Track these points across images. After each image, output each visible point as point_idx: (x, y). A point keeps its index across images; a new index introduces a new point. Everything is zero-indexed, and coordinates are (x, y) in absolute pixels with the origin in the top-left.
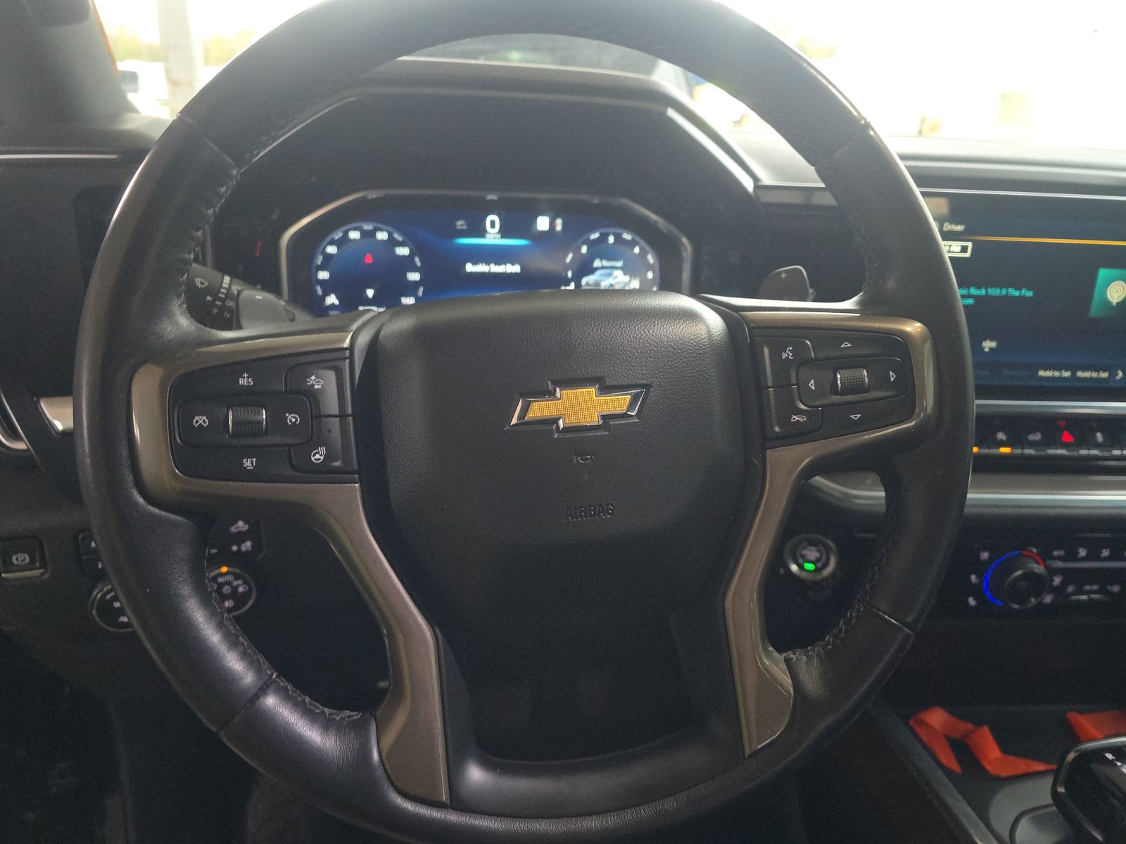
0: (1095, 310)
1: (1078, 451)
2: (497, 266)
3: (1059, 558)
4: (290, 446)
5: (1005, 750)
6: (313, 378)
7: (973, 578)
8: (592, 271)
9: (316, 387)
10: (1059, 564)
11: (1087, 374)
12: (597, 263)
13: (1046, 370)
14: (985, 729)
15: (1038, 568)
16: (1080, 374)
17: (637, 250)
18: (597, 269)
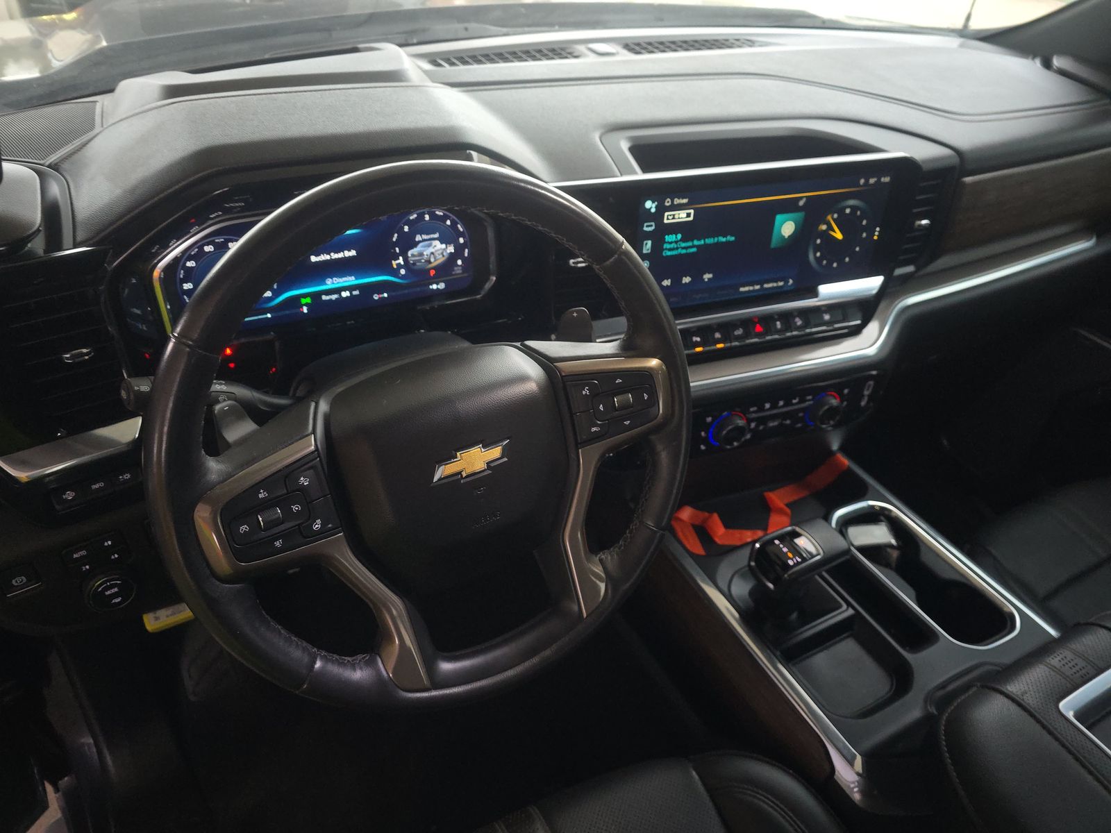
0: (774, 243)
1: (765, 337)
2: (336, 254)
3: (754, 412)
4: (299, 525)
5: (726, 527)
6: (302, 479)
7: (703, 434)
8: (416, 244)
9: (305, 484)
10: (754, 415)
11: (770, 285)
12: (418, 238)
13: (744, 286)
14: (715, 516)
15: (741, 422)
16: (766, 286)
17: (448, 222)
18: (419, 242)
